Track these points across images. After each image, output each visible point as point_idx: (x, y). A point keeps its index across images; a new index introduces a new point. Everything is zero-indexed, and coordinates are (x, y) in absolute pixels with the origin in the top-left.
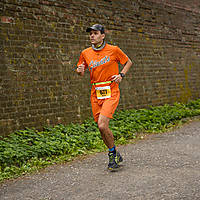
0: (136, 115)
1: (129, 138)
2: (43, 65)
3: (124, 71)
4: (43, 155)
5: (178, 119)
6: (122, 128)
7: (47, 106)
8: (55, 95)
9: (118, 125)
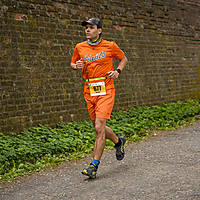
0: (149, 112)
1: (141, 135)
2: (56, 63)
3: (120, 67)
4: (56, 152)
5: (191, 116)
6: (135, 125)
7: (60, 104)
8: (67, 92)
9: (131, 122)
